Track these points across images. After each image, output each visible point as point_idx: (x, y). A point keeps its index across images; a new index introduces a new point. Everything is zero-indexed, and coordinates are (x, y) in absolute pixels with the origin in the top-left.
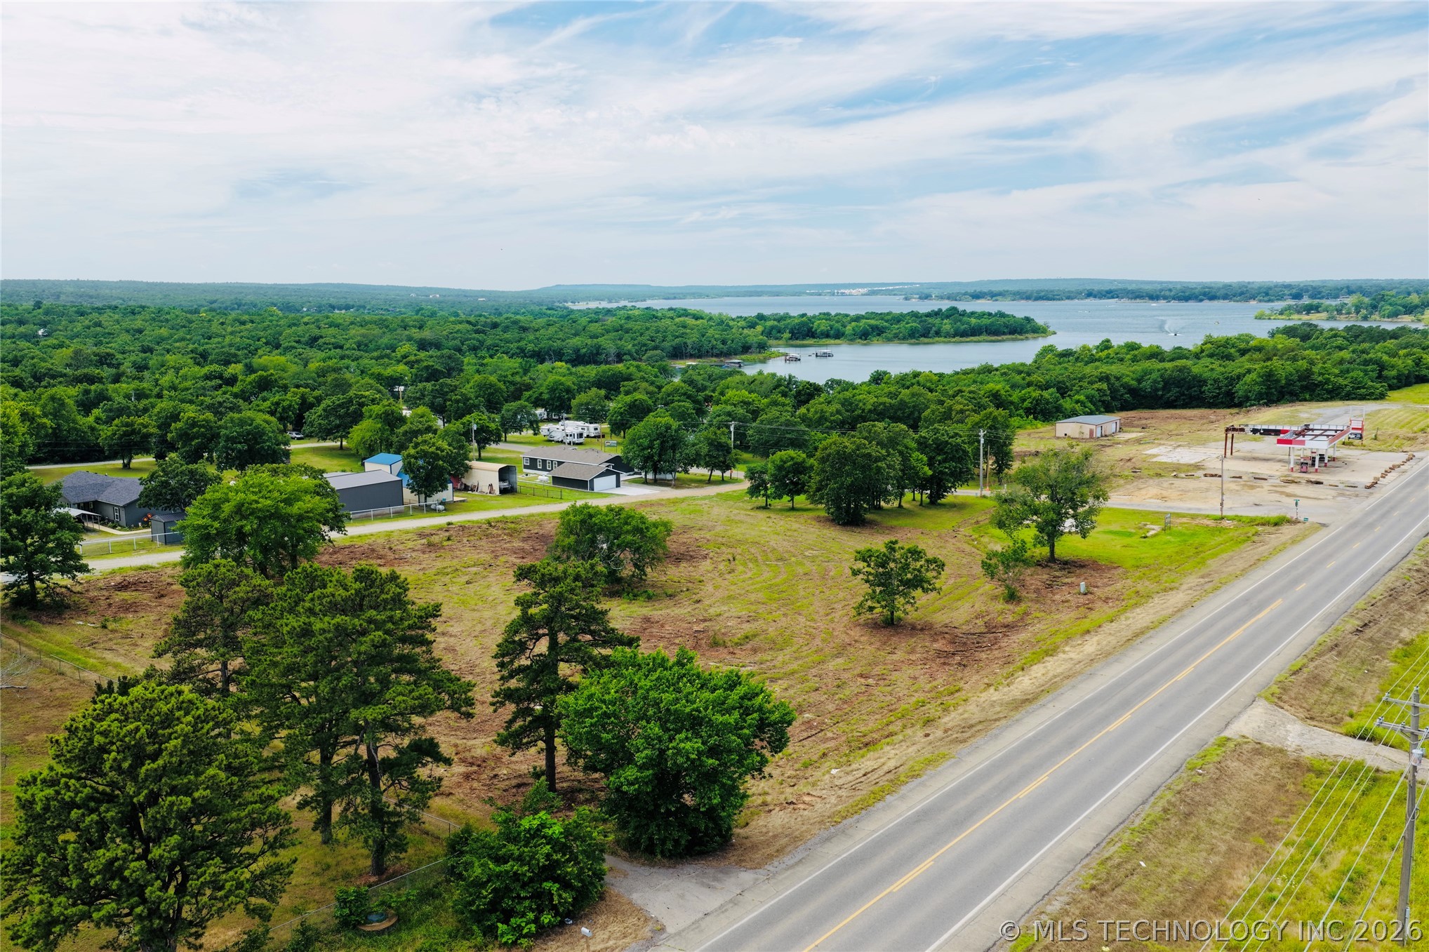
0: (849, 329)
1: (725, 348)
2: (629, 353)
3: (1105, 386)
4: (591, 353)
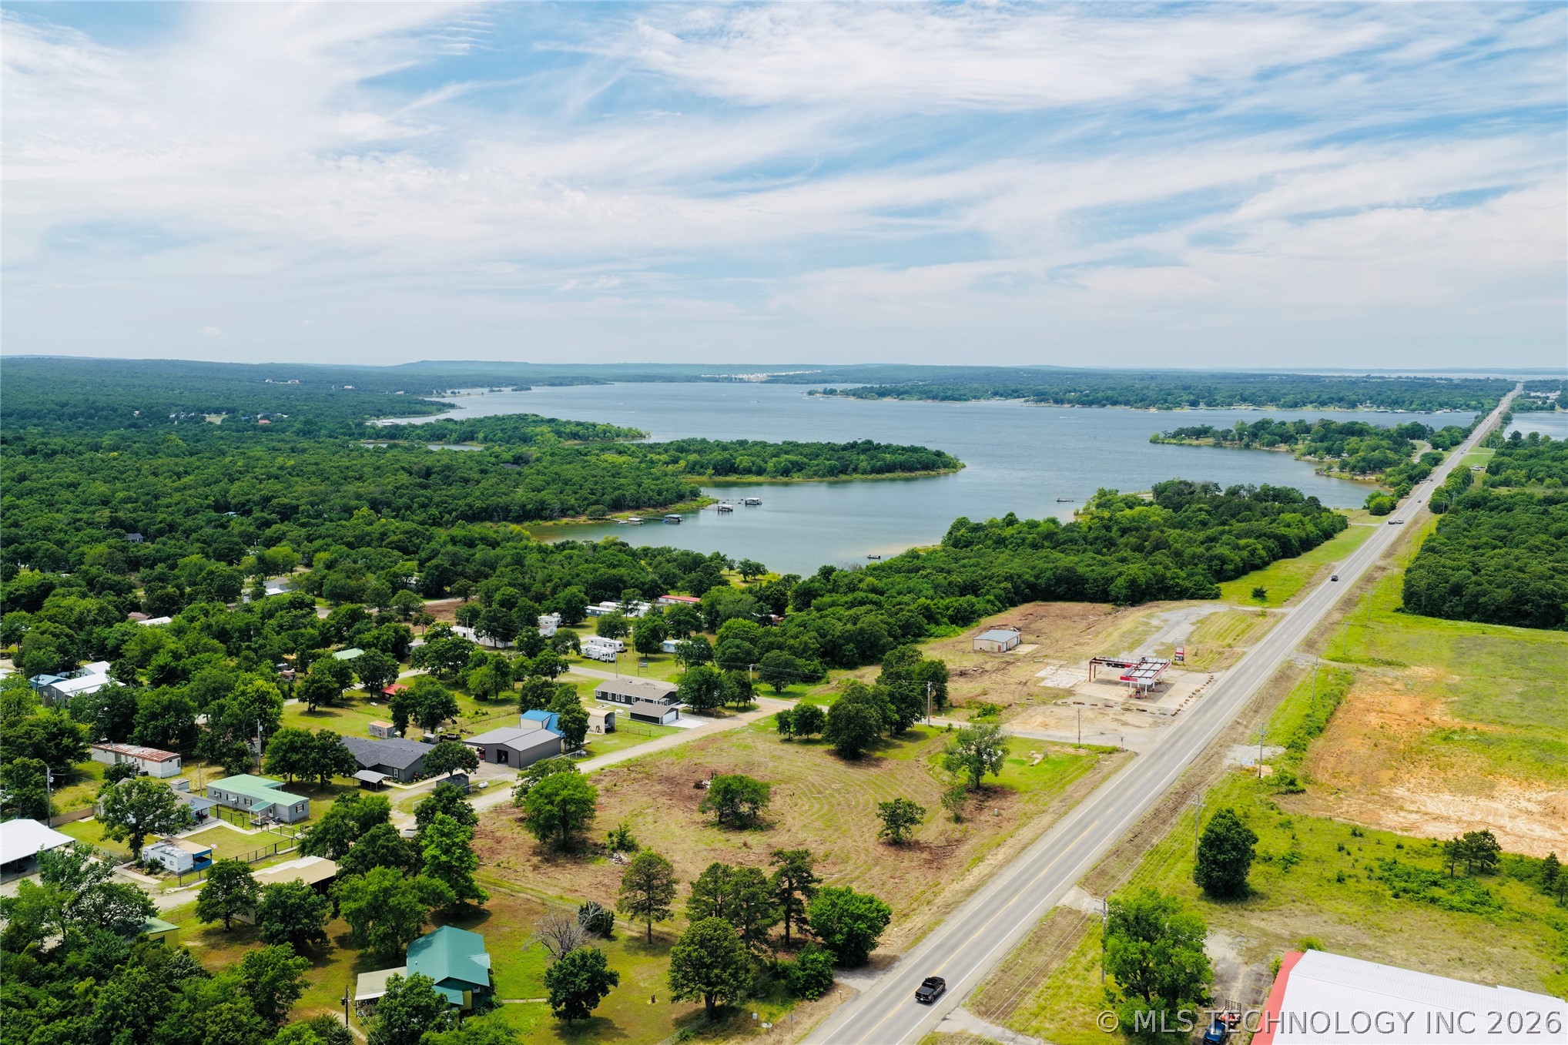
0: (770, 465)
1: (661, 499)
2: (573, 508)
4: (537, 509)
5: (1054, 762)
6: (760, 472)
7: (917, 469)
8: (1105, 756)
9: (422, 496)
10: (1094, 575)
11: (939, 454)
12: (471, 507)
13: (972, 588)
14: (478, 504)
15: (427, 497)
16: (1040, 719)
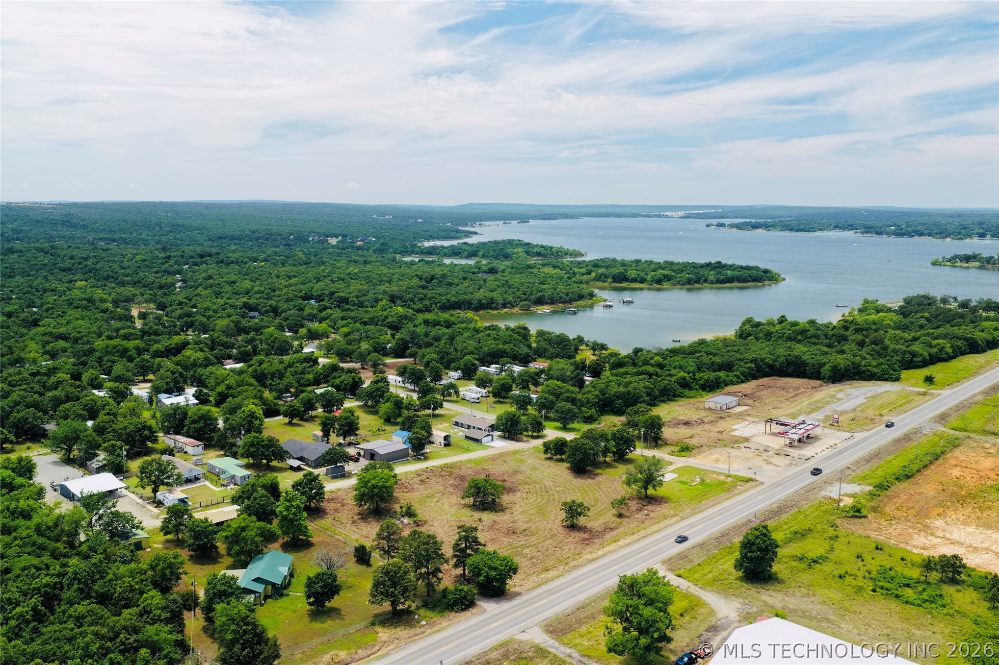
0: (649, 277)
5: (707, 485)
6: (642, 281)
7: (749, 281)
8: (742, 483)
9: (421, 293)
10: (812, 361)
11: (766, 271)
12: (448, 301)
13: (728, 367)
14: (453, 299)
15: (424, 294)
16: (716, 456)
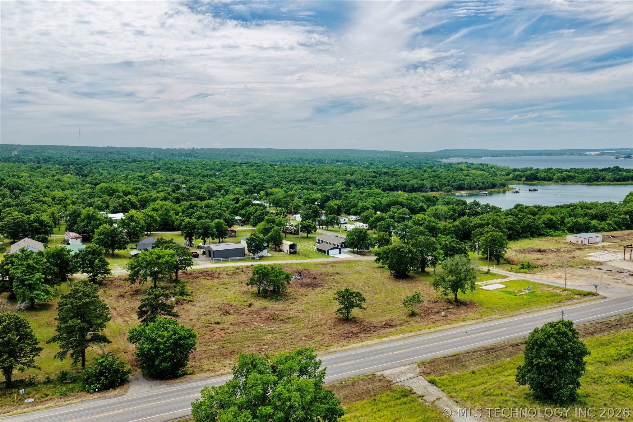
0: (556, 177)
1: (483, 186)
2: (436, 188)
3: (627, 217)
4: (419, 187)
5: (536, 296)
6: (550, 179)
8: (579, 296)
9: (370, 180)
14: (393, 184)
15: (372, 181)
